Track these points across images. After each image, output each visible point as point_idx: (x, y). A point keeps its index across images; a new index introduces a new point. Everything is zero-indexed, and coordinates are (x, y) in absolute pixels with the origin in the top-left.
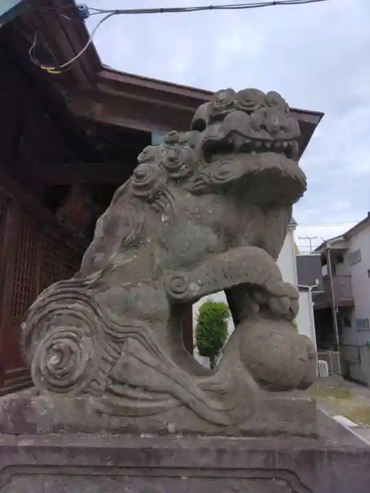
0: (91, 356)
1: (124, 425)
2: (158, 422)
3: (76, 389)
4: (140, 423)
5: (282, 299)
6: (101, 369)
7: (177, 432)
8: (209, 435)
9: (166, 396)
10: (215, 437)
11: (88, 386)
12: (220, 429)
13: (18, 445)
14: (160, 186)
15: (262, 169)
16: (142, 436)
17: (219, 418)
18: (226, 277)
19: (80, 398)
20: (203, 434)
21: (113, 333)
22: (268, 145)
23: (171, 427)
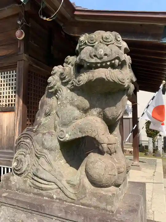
0: (29, 163)
1: (38, 192)
2: (50, 193)
3: (23, 175)
4: (44, 192)
5: (102, 145)
6: (32, 168)
7: (57, 199)
8: (68, 202)
9: (53, 183)
10: (71, 204)
11: (27, 175)
12: (73, 201)
13: (2, 195)
14: (57, 87)
15: (95, 78)
16: (45, 198)
17: (72, 196)
18: (80, 132)
19: (25, 179)
20: (66, 201)
21: (36, 154)
22: (99, 65)
23: (55, 197)
